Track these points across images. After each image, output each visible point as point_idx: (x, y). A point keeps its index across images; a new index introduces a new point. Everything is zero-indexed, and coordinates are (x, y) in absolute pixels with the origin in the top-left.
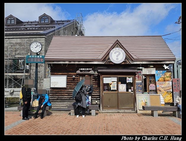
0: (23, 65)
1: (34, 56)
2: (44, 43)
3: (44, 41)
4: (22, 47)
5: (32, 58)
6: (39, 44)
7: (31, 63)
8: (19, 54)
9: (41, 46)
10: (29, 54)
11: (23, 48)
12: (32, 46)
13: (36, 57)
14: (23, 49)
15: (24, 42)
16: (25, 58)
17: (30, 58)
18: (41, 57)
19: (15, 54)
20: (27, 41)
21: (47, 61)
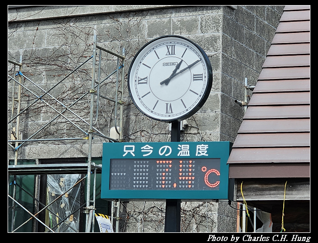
0: (74, 213)
1: (156, 146)
2: (220, 43)
3: (220, 34)
4: (68, 84)
5: (139, 158)
6: (192, 56)
7: (125, 202)
8: (46, 134)
9: (201, 69)
10: (113, 134)
11: (73, 89)
12: (139, 71)
13: (166, 150)
14: (79, 95)
15: (82, 46)
16: (84, 160)
17: (129, 159)
18: (202, 150)
19: (25, 136)
20: (100, 37)
21: (247, 181)
